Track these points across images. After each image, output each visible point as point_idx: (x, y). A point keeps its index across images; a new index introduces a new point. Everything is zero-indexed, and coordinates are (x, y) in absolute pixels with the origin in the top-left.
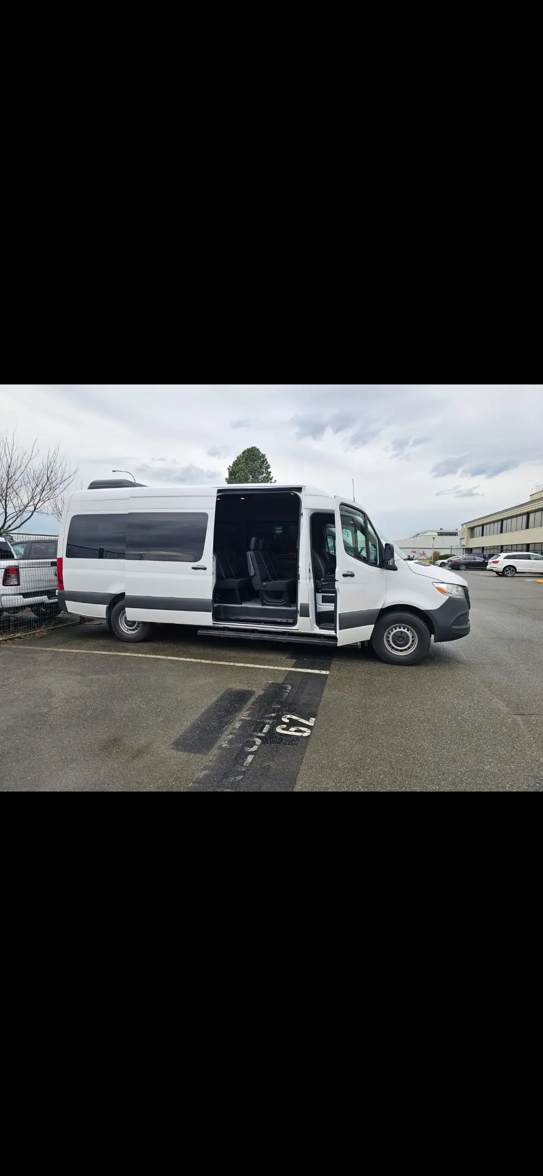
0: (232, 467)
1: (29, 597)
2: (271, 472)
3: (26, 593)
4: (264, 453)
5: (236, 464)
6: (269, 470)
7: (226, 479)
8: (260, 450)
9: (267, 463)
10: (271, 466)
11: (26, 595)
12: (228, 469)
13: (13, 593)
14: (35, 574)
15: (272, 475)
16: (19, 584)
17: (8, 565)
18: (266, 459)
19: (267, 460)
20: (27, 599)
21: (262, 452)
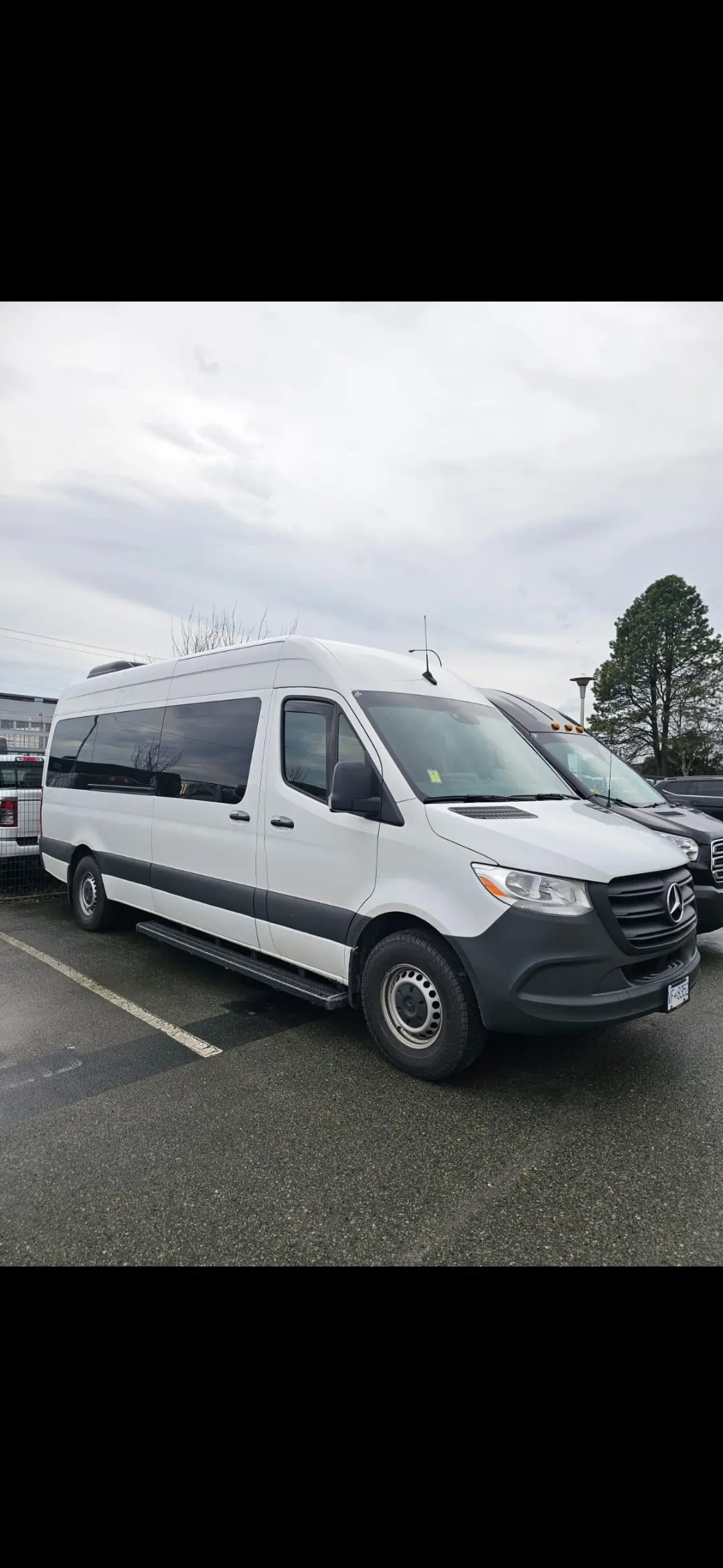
0: (624, 620)
1: (26, 844)
2: (706, 620)
3: (22, 838)
4: (693, 586)
5: (631, 613)
6: (704, 617)
7: (611, 644)
8: (684, 580)
9: (700, 603)
10: (709, 608)
11: (21, 841)
12: (616, 624)
13: (9, 836)
14: (31, 810)
15: (711, 624)
16: (15, 824)
17: (5, 796)
18: (698, 595)
19: (701, 597)
20: (23, 847)
21: (689, 582)
